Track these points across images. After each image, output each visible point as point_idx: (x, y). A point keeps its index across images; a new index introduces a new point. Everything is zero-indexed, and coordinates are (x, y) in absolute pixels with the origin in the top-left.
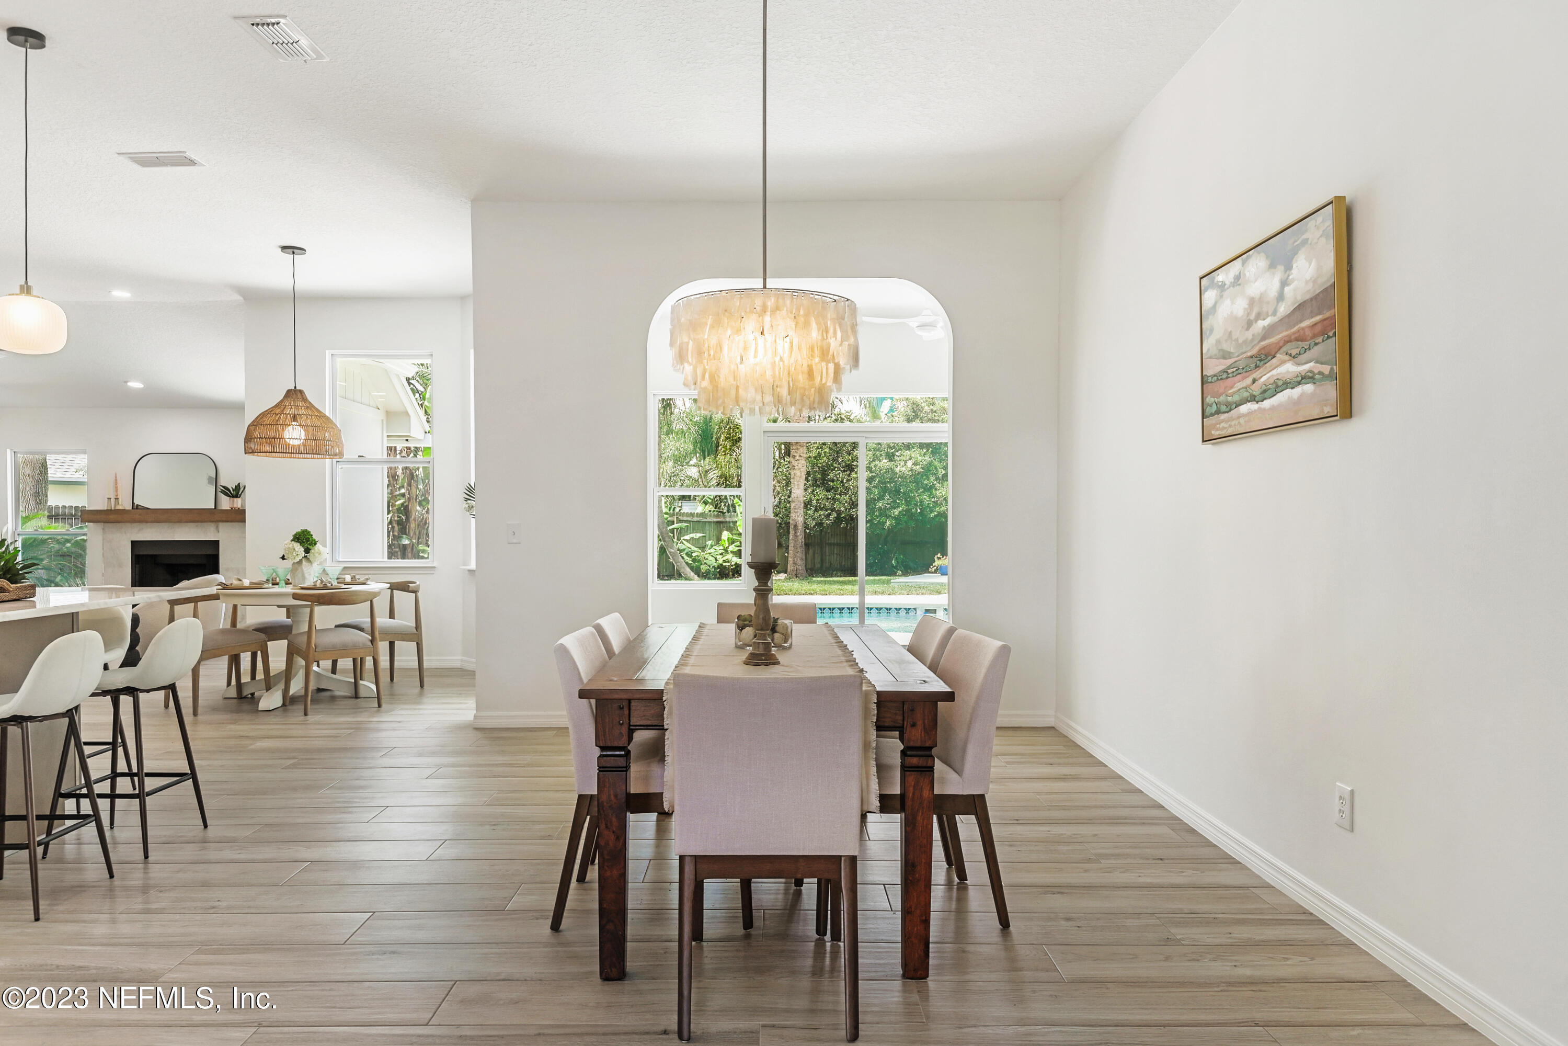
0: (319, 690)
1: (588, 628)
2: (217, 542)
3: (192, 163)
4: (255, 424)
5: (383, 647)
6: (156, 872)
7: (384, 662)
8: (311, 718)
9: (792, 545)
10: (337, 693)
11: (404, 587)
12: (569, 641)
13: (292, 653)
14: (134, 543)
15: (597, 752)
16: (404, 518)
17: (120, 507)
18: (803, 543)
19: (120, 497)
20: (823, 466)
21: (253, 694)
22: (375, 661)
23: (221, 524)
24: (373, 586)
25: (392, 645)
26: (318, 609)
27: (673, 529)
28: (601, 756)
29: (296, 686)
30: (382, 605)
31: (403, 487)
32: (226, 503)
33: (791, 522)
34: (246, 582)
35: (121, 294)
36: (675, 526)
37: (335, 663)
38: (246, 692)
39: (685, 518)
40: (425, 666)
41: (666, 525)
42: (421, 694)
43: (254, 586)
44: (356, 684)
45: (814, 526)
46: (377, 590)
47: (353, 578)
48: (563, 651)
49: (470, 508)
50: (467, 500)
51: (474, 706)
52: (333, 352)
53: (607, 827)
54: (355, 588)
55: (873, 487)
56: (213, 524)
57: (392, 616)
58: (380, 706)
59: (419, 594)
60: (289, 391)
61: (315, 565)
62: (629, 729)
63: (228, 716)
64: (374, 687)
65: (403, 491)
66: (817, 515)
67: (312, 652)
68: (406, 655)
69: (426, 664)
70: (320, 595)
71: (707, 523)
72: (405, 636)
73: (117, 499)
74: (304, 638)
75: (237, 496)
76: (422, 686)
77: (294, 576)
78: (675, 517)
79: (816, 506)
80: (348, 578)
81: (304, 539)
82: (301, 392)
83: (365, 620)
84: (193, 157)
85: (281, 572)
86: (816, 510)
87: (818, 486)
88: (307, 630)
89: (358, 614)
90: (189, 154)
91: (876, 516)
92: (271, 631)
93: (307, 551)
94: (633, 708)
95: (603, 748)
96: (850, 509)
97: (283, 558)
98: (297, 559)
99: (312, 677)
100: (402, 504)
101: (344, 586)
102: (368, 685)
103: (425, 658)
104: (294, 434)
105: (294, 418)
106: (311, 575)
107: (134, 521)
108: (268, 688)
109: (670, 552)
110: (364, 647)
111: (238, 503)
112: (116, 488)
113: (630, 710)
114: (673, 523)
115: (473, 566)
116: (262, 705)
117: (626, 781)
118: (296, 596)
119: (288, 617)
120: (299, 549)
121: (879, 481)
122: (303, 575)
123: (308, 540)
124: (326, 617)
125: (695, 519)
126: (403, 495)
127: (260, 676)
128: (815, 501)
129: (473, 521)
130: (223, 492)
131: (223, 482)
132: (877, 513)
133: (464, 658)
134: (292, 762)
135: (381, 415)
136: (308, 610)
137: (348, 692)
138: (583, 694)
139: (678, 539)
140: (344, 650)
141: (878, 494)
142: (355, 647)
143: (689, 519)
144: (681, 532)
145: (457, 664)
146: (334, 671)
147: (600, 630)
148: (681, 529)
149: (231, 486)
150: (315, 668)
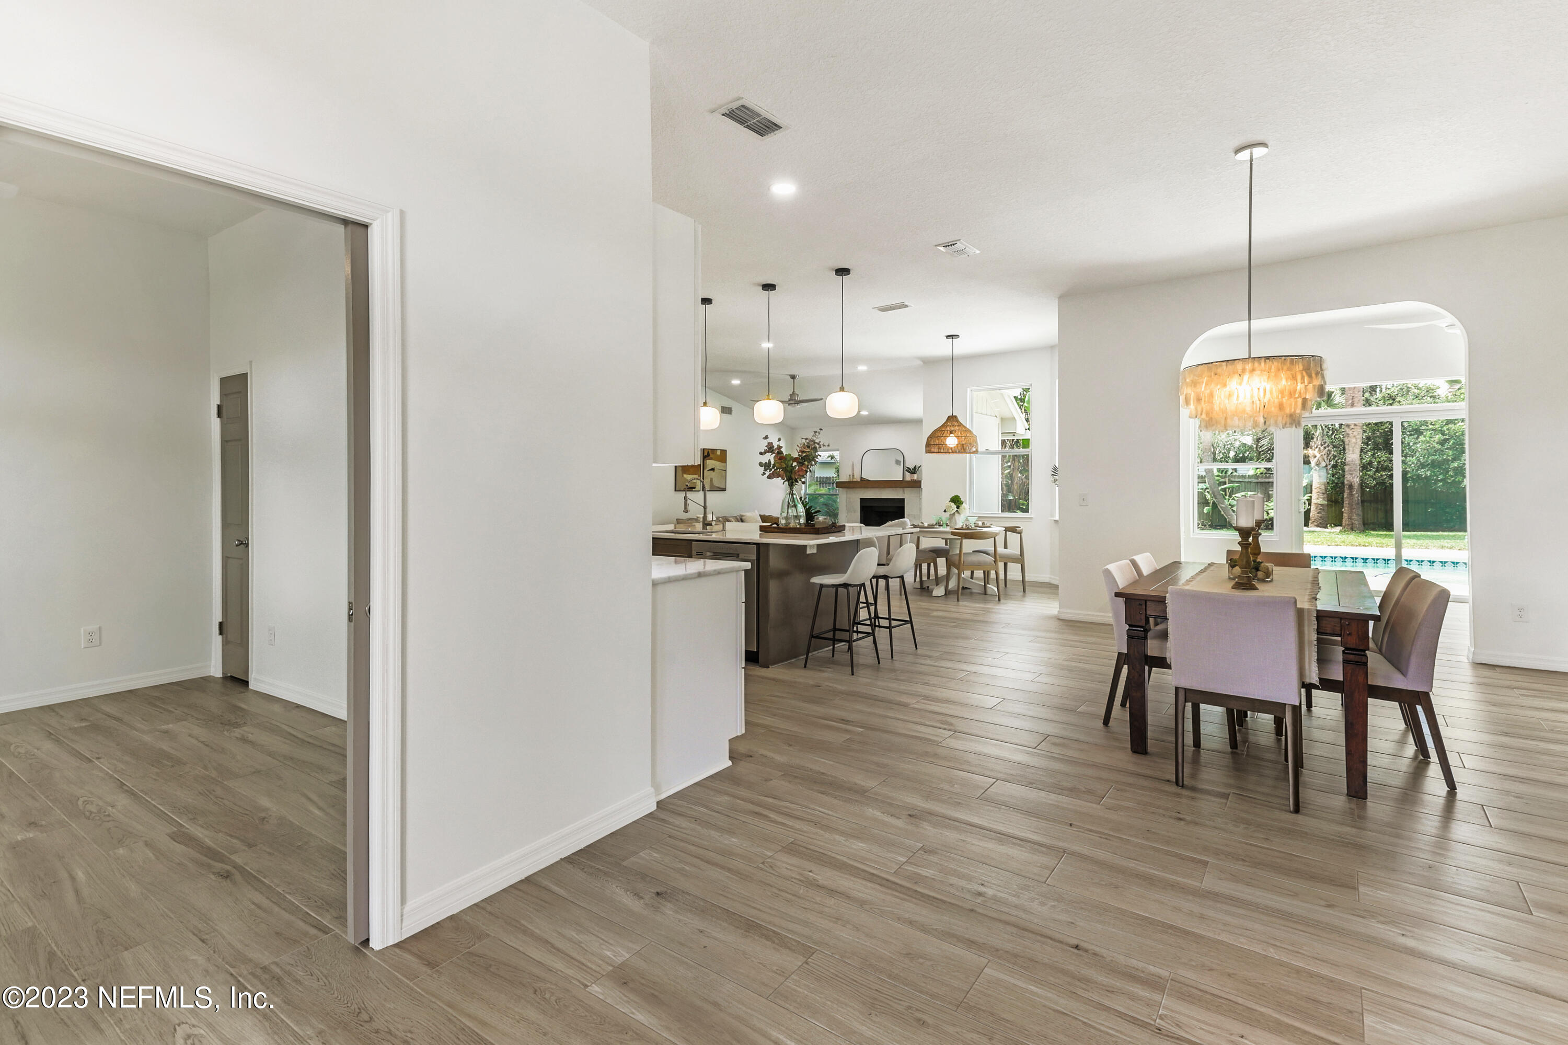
0: (964, 588)
1: (1125, 561)
2: (903, 500)
3: (907, 306)
4: (931, 437)
5: (1001, 565)
6: (897, 665)
7: (1002, 576)
8: (961, 603)
9: (1347, 502)
10: (974, 591)
11: (1013, 530)
12: (1112, 567)
13: (949, 565)
14: (862, 500)
15: (1127, 627)
16: (1010, 482)
17: (855, 480)
18: (1360, 501)
19: (855, 474)
20: (1384, 431)
21: (928, 587)
22: (997, 574)
23: (906, 489)
24: (995, 529)
25: (1006, 565)
26: (965, 541)
27: (1225, 489)
28: (1129, 629)
29: (952, 584)
30: (1000, 540)
31: (1009, 461)
32: (908, 477)
33: (1346, 482)
34: (926, 525)
35: (862, 368)
36: (1227, 485)
37: (972, 573)
38: (925, 585)
39: (1237, 480)
40: (1026, 580)
41: (1217, 486)
42: (1024, 596)
43: (930, 526)
44: (985, 585)
45: (1375, 485)
46: (997, 532)
47: (983, 523)
48: (1108, 573)
49: (1055, 480)
50: (1053, 475)
51: (1058, 606)
52: (971, 388)
53: (1133, 668)
54: (985, 530)
55: (1446, 449)
56: (901, 489)
57: (1006, 547)
58: (999, 600)
59: (1022, 534)
60: (949, 417)
61: (962, 515)
62: (1146, 617)
63: (918, 597)
64: (996, 589)
65: (1009, 464)
66: (1378, 475)
67: (961, 565)
68: (1014, 572)
69: (1027, 579)
70: (966, 533)
71: (1259, 484)
72: (1014, 560)
73: (853, 475)
74: (957, 558)
75: (914, 473)
76: (1024, 591)
77: (950, 522)
78: (1227, 479)
79: (1377, 468)
80: (980, 524)
81: (956, 501)
82: (956, 416)
83: (991, 549)
84: (907, 304)
85: (944, 519)
86: (1377, 471)
87: (1380, 450)
88: (958, 552)
89: (987, 545)
90: (905, 303)
91: (1450, 475)
92: (937, 552)
93: (958, 507)
94: (1148, 606)
95: (1130, 626)
96: (1417, 470)
97: (945, 511)
98: (953, 512)
99: (961, 580)
100: (1009, 473)
101: (978, 528)
102: (992, 588)
103: (1026, 574)
104: (951, 441)
105: (951, 432)
106: (960, 521)
107: (861, 487)
108: (937, 585)
109: (1221, 507)
110: (990, 564)
111: (915, 477)
112: (853, 469)
113: (1146, 606)
114: (1225, 483)
115: (1057, 518)
116: (935, 593)
117: (1145, 645)
118: (953, 533)
119: (946, 544)
120: (954, 506)
121: (1454, 443)
122: (956, 521)
123: (958, 501)
124: (969, 545)
125: (1247, 480)
126: (1009, 467)
127: (932, 577)
128: (1376, 463)
129: (1057, 489)
130: (907, 471)
131: (907, 465)
132: (1451, 473)
133: (1052, 577)
134: (954, 624)
135: (998, 420)
136: (960, 541)
137: (981, 590)
138: (1117, 595)
139: (1230, 496)
140: (979, 566)
141: (1452, 455)
142: (985, 564)
143: (1240, 480)
144: (1233, 491)
145: (1047, 580)
146: (972, 577)
147: (1134, 564)
148: (1233, 488)
149: (912, 467)
150: (962, 575)
